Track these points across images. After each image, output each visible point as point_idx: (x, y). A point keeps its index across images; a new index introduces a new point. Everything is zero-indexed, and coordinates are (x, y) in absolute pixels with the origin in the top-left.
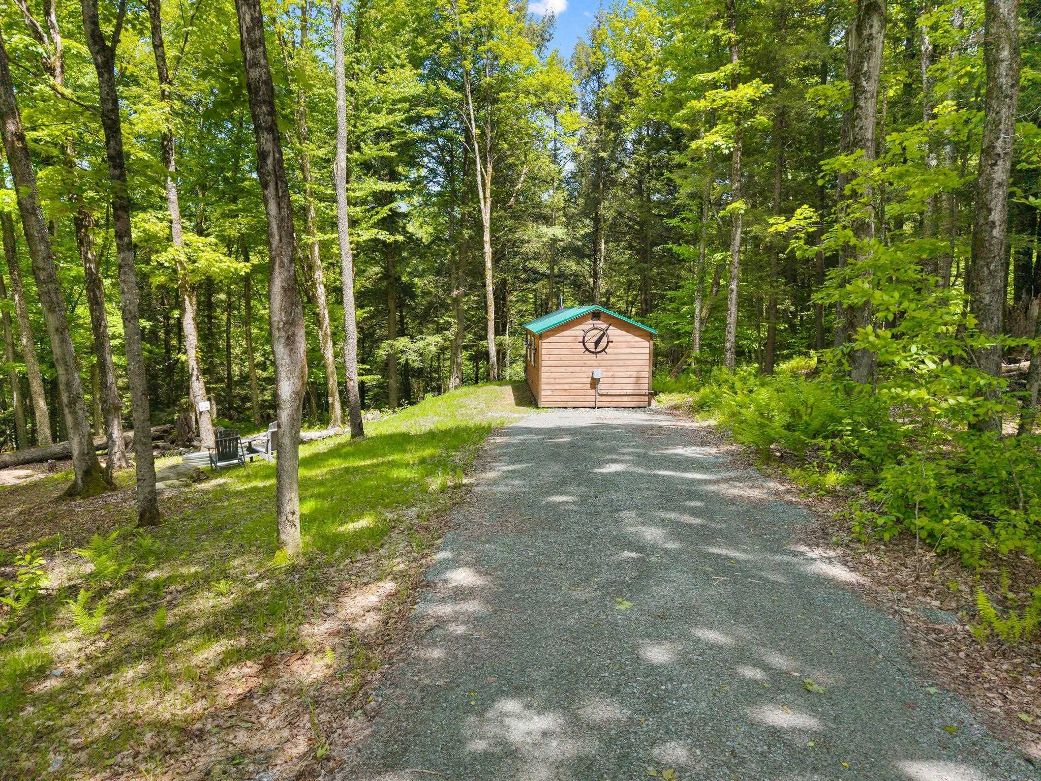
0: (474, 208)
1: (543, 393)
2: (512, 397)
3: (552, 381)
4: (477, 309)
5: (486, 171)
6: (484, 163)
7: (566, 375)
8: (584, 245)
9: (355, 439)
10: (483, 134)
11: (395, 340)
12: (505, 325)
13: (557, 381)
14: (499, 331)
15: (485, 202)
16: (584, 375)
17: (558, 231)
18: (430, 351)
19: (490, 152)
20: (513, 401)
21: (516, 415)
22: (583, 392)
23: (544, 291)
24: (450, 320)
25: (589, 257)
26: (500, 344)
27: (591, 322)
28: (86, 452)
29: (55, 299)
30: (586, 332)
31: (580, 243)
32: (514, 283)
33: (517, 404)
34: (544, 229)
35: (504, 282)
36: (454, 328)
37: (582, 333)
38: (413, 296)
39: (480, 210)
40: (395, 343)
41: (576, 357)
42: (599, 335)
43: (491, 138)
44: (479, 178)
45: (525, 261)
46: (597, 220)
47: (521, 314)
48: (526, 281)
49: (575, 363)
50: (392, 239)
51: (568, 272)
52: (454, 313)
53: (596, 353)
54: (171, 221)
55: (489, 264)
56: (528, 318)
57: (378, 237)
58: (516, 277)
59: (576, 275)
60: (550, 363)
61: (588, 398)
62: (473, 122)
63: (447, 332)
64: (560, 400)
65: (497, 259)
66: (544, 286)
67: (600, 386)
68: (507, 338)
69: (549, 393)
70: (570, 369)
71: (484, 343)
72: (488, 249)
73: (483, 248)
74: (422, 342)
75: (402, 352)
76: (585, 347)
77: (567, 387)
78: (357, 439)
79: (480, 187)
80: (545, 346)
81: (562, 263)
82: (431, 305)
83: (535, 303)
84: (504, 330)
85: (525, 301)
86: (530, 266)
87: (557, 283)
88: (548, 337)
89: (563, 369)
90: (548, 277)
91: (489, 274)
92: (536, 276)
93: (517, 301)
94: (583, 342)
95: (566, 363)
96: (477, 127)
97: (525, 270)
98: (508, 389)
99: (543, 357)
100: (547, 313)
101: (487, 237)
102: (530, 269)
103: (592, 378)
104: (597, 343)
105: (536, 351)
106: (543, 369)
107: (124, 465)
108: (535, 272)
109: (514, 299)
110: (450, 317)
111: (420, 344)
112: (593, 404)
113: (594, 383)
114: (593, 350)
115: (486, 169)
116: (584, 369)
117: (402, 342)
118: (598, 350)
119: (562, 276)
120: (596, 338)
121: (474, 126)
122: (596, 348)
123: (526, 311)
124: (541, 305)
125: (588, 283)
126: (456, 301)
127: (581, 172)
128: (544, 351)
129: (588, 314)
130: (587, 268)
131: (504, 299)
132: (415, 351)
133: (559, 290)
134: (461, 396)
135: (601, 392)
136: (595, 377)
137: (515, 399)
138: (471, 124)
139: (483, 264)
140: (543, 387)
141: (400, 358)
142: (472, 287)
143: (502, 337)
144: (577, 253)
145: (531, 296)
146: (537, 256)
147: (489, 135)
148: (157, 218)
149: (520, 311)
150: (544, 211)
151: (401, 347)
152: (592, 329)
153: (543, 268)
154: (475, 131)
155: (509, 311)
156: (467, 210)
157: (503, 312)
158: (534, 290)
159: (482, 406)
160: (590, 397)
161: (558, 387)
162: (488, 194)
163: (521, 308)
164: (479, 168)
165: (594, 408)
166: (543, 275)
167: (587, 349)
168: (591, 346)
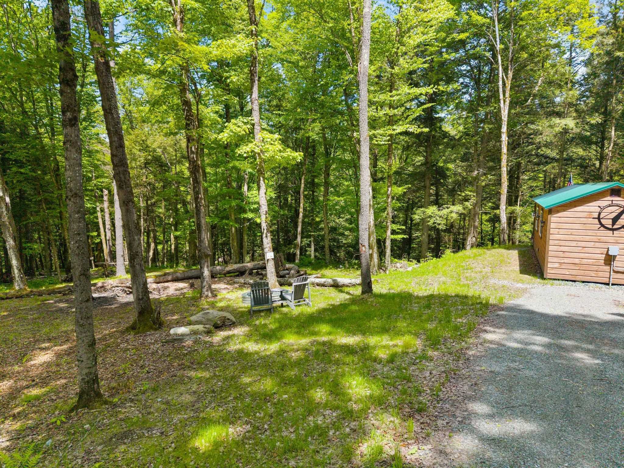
0: (495, 108)
1: (549, 265)
2: (517, 263)
3: (561, 254)
4: (493, 185)
5: (507, 78)
6: (505, 70)
7: (576, 249)
8: (592, 134)
9: (364, 296)
10: (506, 49)
11: (426, 208)
12: (517, 197)
13: (567, 255)
14: (511, 202)
15: (504, 101)
16: (598, 251)
17: (570, 122)
18: (452, 217)
19: (511, 61)
20: (517, 268)
21: (520, 285)
22: (595, 268)
23: (553, 171)
24: (470, 193)
25: (596, 143)
26: (512, 212)
27: (609, 198)
28: (141, 297)
29: (123, 179)
30: (602, 209)
31: (588, 134)
32: (526, 165)
33: (522, 272)
34: (557, 120)
35: (519, 165)
36: (473, 200)
37: (598, 210)
38: (445, 177)
39: (499, 108)
40: (426, 210)
41: (590, 232)
42: (618, 211)
43: (513, 51)
44: (501, 83)
45: (538, 149)
46: (606, 114)
47: (532, 189)
48: (538, 164)
49: (587, 238)
50: (419, 130)
51: (575, 156)
52: (474, 188)
53: (613, 230)
54: (253, 125)
55: (504, 150)
56: (538, 192)
57: (408, 130)
58: (529, 161)
59: (583, 159)
60: (558, 237)
61: (601, 274)
62: (498, 40)
63: (467, 203)
64: (567, 273)
65: (513, 146)
66: (553, 168)
67: (616, 263)
68: (518, 209)
69: (557, 265)
70: (583, 244)
71: (497, 212)
72: (504, 138)
73: (501, 137)
74: (446, 210)
75: (430, 217)
76: (601, 223)
77: (577, 261)
78: (365, 296)
79: (501, 90)
80: (554, 220)
81: (571, 149)
82: (457, 183)
83: (544, 181)
84: (516, 201)
85: (535, 179)
86: (542, 152)
87: (566, 165)
88: (558, 212)
89: (574, 244)
90: (557, 160)
91: (504, 158)
92: (548, 160)
93: (530, 179)
94: (599, 218)
95: (577, 238)
96: (502, 42)
97: (537, 155)
98: (514, 254)
99: (552, 231)
100: (554, 189)
101: (504, 129)
102: (542, 155)
103: (607, 254)
104: (615, 220)
105: (544, 223)
106: (551, 242)
107: (210, 294)
108: (546, 157)
109: (526, 178)
110: (470, 191)
111: (445, 212)
112: (606, 280)
113: (609, 259)
114: (610, 227)
115: (507, 75)
116: (597, 245)
117: (432, 210)
118: (615, 227)
119: (570, 160)
120: (614, 215)
121: (498, 43)
122: (613, 224)
123: (536, 187)
124: (550, 182)
125: (594, 165)
126: (477, 179)
127: (594, 75)
128: (553, 225)
129: (607, 190)
130: (594, 153)
131: (518, 178)
132: (440, 217)
133: (567, 171)
134: (470, 257)
135: (616, 269)
136: (610, 253)
137: (521, 265)
138: (496, 41)
139: (499, 150)
140: (550, 259)
141: (429, 221)
142: (491, 169)
143: (513, 208)
144: (585, 141)
145: (541, 175)
146: (547, 145)
147: (511, 48)
148: (243, 122)
149: (531, 187)
150: (557, 109)
151: (430, 214)
152: (610, 206)
153: (553, 154)
154: (499, 46)
155: (521, 187)
156: (488, 109)
157: (517, 187)
158: (544, 171)
159: (488, 269)
160: (604, 273)
161: (566, 260)
162: (507, 95)
163: (532, 185)
164: (501, 75)
165: (608, 284)
166: (553, 159)
167: (602, 225)
168: (608, 223)
